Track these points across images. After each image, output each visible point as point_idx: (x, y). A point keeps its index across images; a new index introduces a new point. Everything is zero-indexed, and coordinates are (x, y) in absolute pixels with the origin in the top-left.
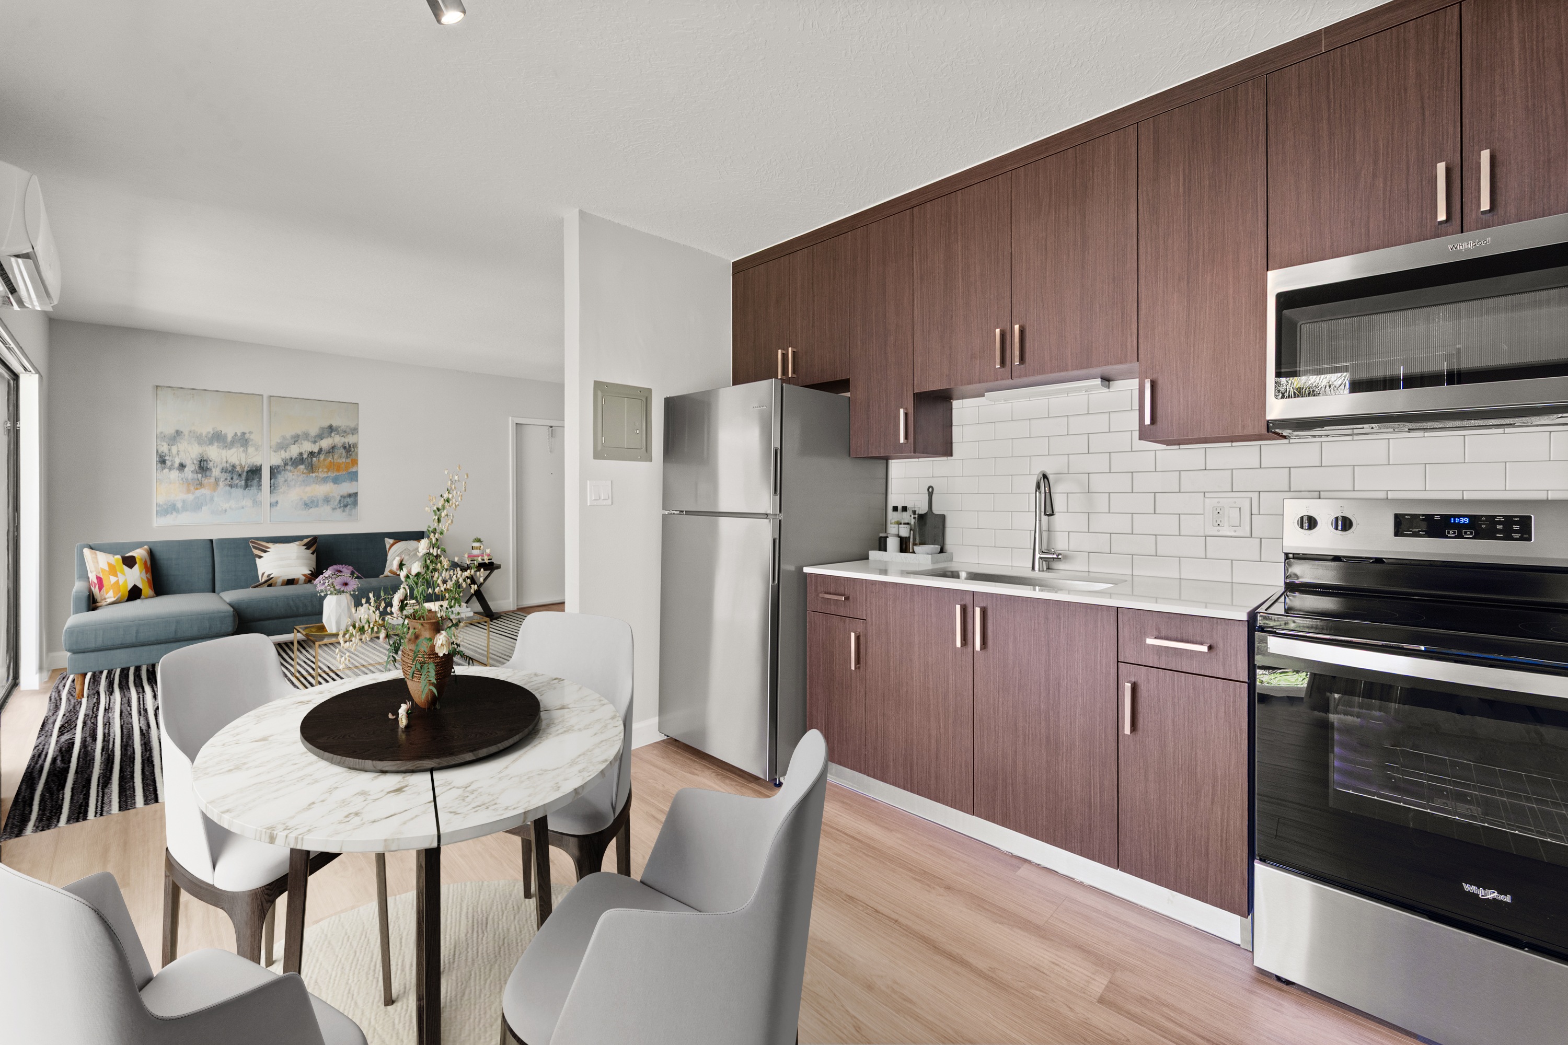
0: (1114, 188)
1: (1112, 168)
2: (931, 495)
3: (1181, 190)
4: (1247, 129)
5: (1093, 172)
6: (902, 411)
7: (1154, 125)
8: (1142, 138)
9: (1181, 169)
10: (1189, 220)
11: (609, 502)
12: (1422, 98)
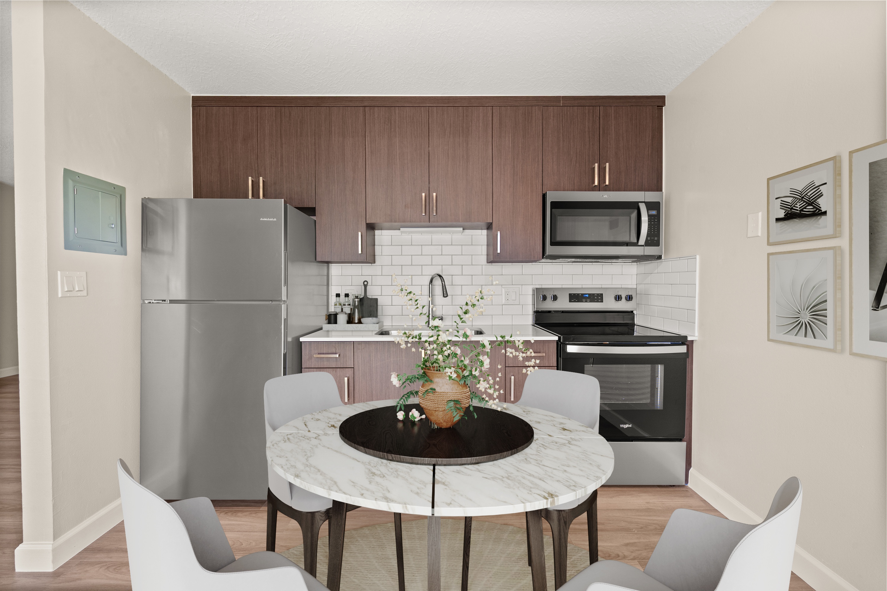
0: (482, 134)
1: (481, 124)
2: (365, 286)
3: (511, 145)
4: (536, 127)
5: (472, 123)
6: (360, 234)
7: (499, 110)
8: (494, 114)
9: (510, 135)
10: (513, 160)
11: (84, 293)
12: (589, 137)
